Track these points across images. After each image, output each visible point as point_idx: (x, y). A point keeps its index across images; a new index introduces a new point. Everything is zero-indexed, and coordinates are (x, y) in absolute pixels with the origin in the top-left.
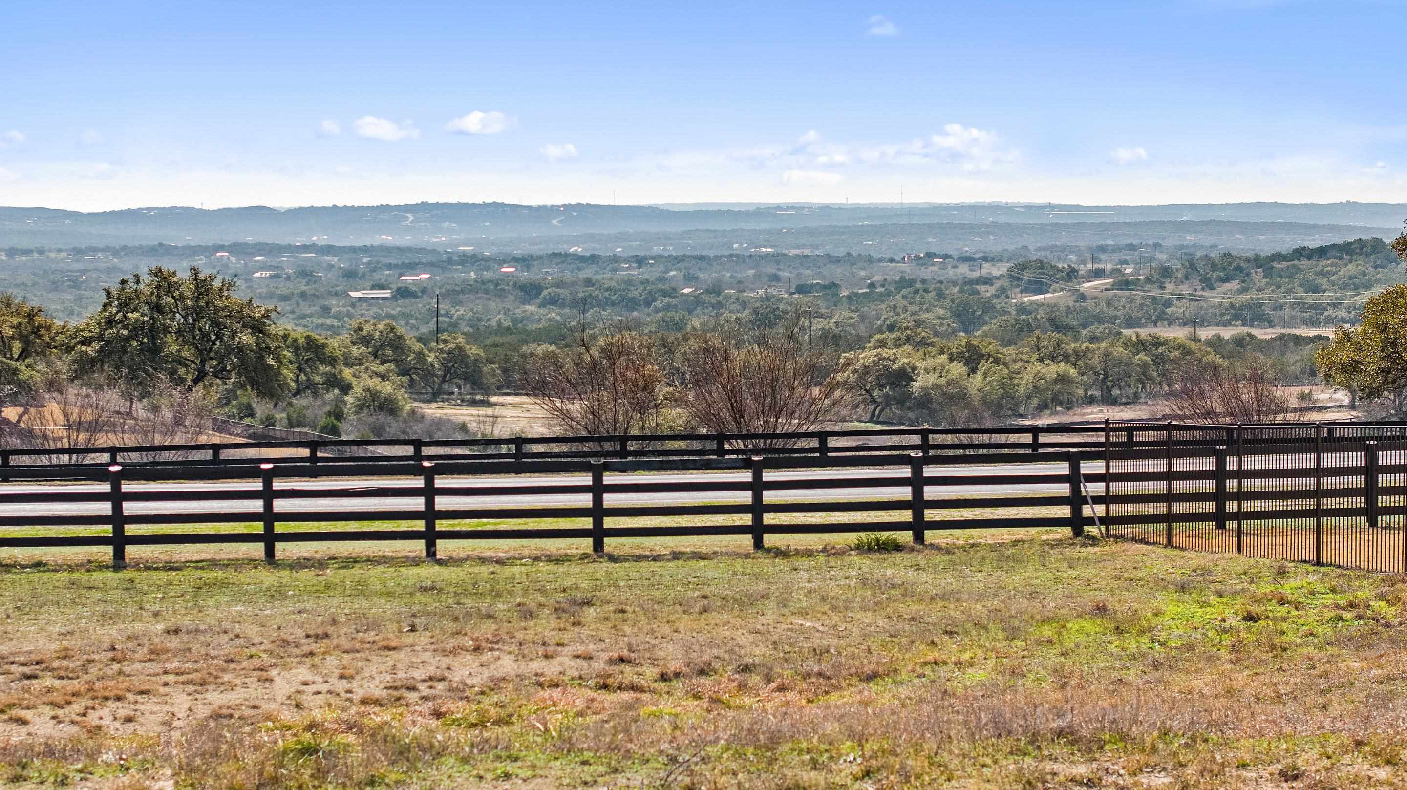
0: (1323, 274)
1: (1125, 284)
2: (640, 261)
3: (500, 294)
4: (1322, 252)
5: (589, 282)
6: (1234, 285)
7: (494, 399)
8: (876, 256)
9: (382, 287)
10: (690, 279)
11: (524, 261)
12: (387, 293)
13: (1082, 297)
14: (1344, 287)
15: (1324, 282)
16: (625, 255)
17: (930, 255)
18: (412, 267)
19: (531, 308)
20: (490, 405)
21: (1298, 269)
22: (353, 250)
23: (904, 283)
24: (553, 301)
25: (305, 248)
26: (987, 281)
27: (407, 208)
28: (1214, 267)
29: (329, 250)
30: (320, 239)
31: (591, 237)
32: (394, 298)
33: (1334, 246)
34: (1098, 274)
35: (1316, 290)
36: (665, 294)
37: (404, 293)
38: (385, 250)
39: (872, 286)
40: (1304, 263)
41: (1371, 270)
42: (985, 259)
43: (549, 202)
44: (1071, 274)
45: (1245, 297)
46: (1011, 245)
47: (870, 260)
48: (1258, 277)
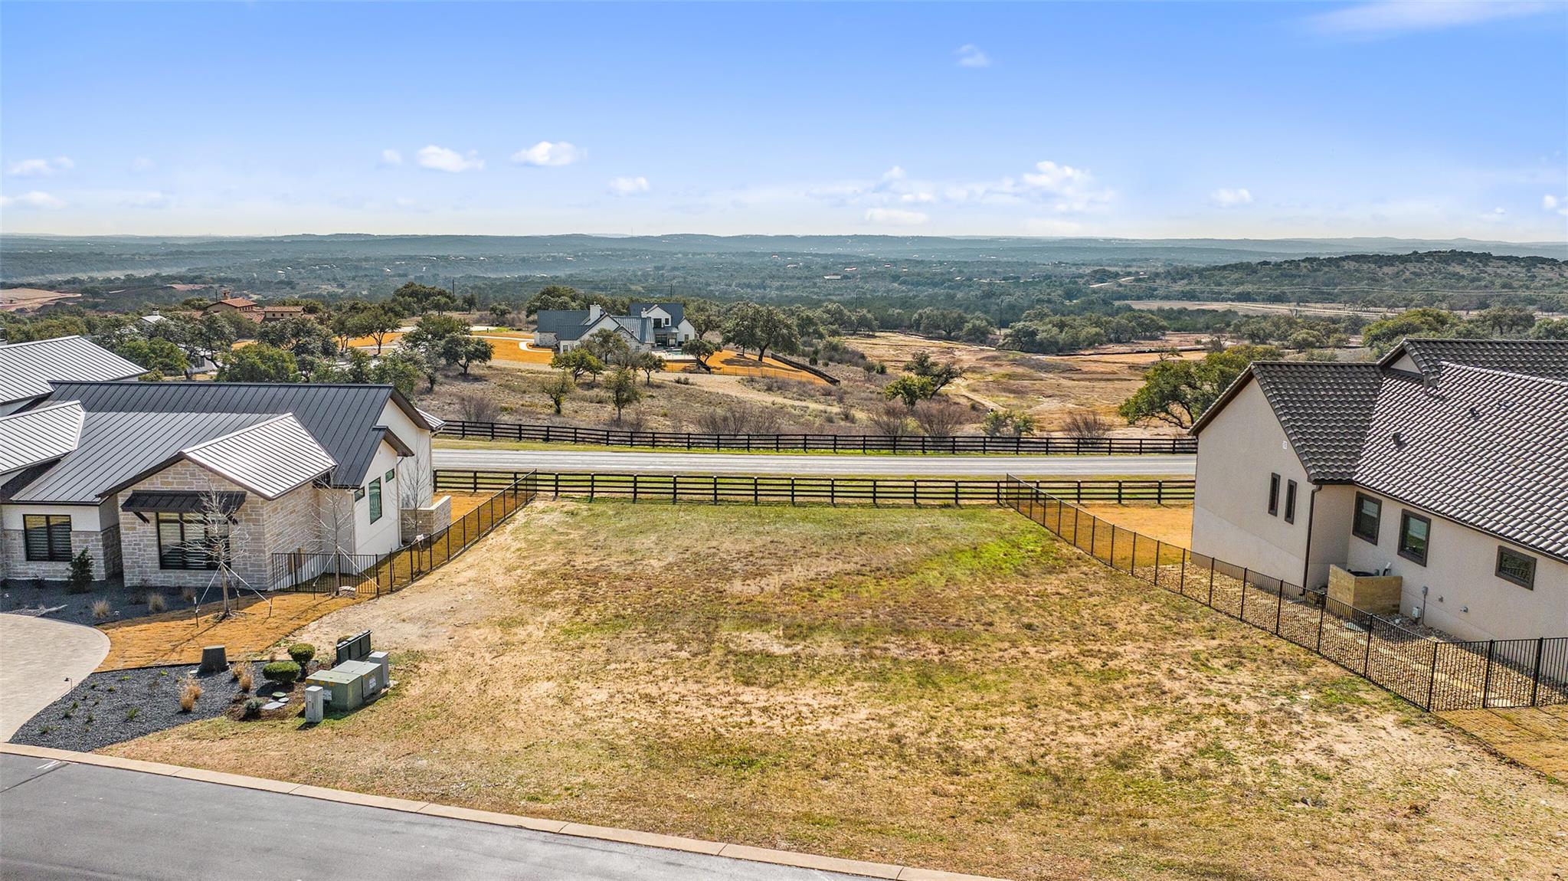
0: (1224, 278)
1: (1139, 280)
2: (941, 263)
3: (883, 278)
4: (1225, 268)
5: (919, 274)
6: (1185, 281)
7: (877, 334)
8: (1038, 262)
9: (837, 275)
10: (960, 272)
11: (894, 263)
12: (839, 277)
13: (1120, 285)
14: (1232, 284)
15: (1223, 282)
16: (935, 260)
17: (1060, 263)
18: (848, 265)
19: (896, 285)
20: (874, 337)
21: (1213, 276)
22: (827, 255)
23: (1048, 277)
24: (904, 283)
25: (808, 254)
26: (1081, 276)
27: (849, 237)
28: (1178, 273)
29: (817, 255)
30: (814, 250)
31: (922, 251)
32: (841, 279)
33: (1230, 265)
34: (1129, 274)
35: (1220, 285)
36: (949, 280)
37: (845, 277)
38: (839, 256)
39: (1034, 278)
40: (1217, 272)
41: (1245, 276)
42: (1083, 264)
43: (906, 235)
44: (1117, 275)
45: (1188, 288)
46: (1095, 257)
47: (1035, 264)
48: (1196, 279)
